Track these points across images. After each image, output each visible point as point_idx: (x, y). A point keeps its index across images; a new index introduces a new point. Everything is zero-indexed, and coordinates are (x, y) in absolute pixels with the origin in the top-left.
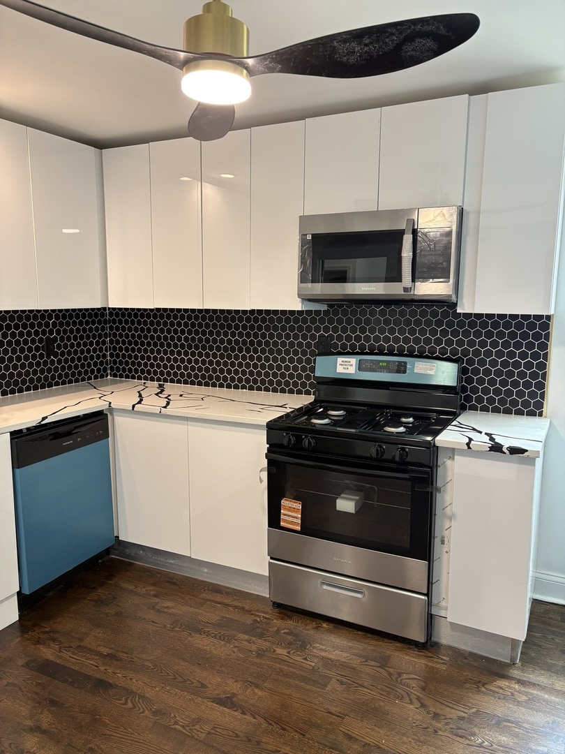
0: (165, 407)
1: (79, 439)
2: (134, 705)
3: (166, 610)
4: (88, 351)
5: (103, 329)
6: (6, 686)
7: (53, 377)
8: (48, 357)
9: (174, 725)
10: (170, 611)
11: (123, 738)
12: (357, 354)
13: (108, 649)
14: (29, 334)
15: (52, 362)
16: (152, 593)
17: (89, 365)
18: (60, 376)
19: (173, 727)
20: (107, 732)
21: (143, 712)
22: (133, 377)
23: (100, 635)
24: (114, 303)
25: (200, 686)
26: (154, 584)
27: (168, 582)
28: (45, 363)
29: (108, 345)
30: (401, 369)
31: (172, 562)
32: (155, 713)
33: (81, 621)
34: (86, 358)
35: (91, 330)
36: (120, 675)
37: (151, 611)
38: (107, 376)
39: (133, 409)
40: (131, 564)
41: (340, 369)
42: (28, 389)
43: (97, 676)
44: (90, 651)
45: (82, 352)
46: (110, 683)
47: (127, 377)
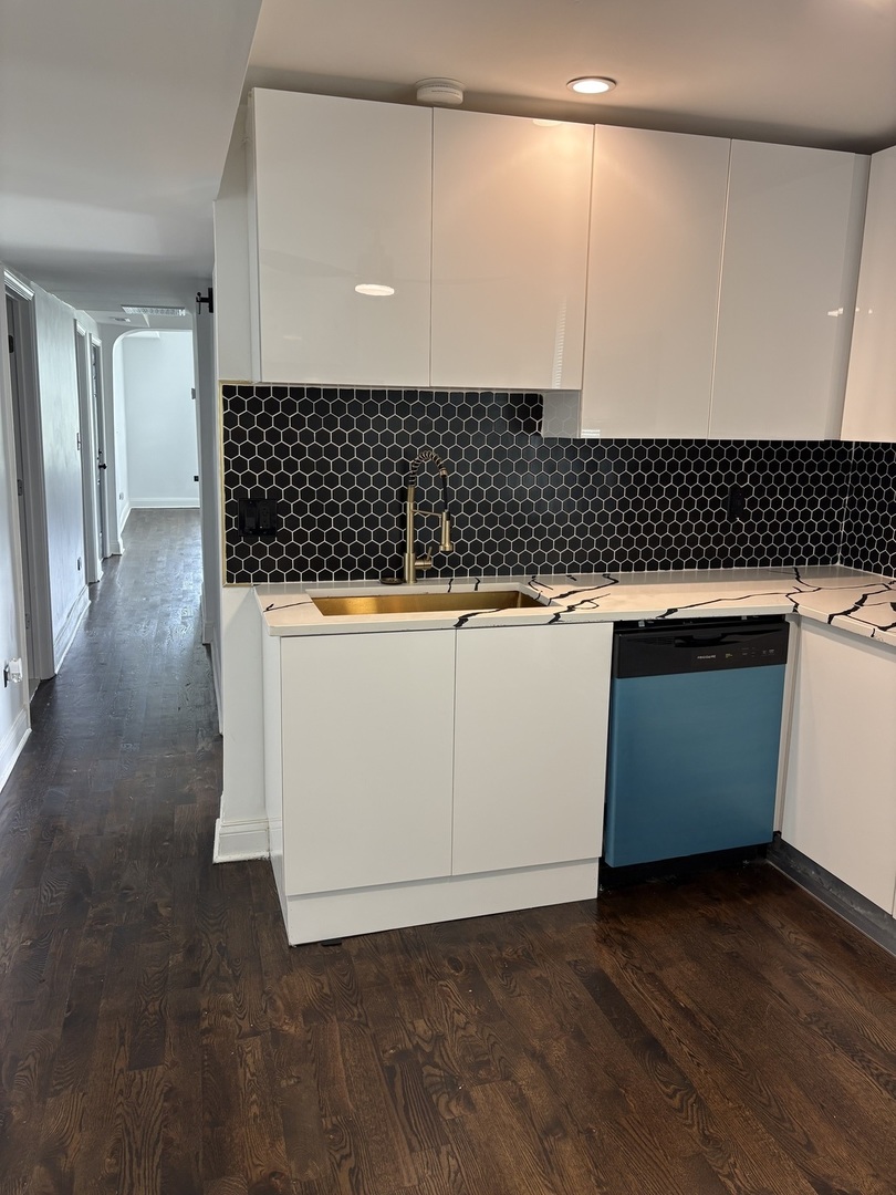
0: (884, 629)
1: (728, 655)
2: (682, 1106)
3: (813, 987)
4: (806, 515)
5: (839, 479)
6: (537, 978)
7: (735, 552)
8: (732, 518)
9: (724, 1176)
10: (819, 992)
11: (639, 1145)
13: (689, 1001)
14: (704, 479)
15: (738, 528)
16: (804, 947)
17: (803, 539)
18: (747, 552)
19: (723, 1179)
20: (624, 1122)
21: (691, 1126)
22: (877, 570)
23: (690, 973)
24: (851, 433)
25: (804, 1143)
26: (816, 935)
27: (843, 943)
28: (725, 528)
29: (845, 509)
31: (862, 911)
32: (707, 1139)
33: (674, 938)
34: (798, 527)
35: (815, 479)
36: (686, 1049)
37: (787, 977)
38: (835, 561)
39: (829, 622)
40: (793, 887)
42: (691, 565)
43: (654, 1031)
44: (663, 989)
45: (794, 515)
46: (665, 1053)
47: (868, 567)
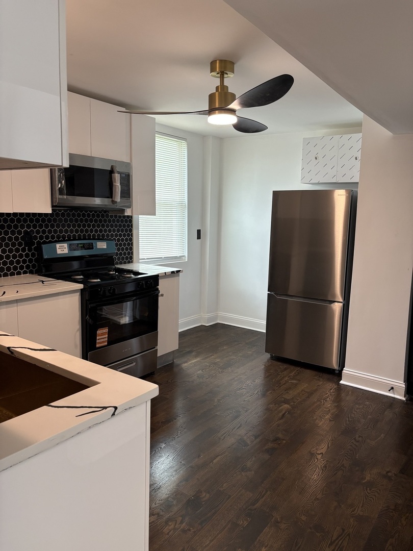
12: (67, 240)
30: (90, 247)
41: (59, 252)
